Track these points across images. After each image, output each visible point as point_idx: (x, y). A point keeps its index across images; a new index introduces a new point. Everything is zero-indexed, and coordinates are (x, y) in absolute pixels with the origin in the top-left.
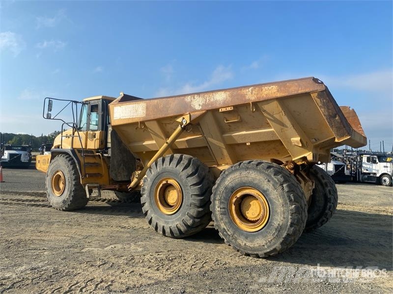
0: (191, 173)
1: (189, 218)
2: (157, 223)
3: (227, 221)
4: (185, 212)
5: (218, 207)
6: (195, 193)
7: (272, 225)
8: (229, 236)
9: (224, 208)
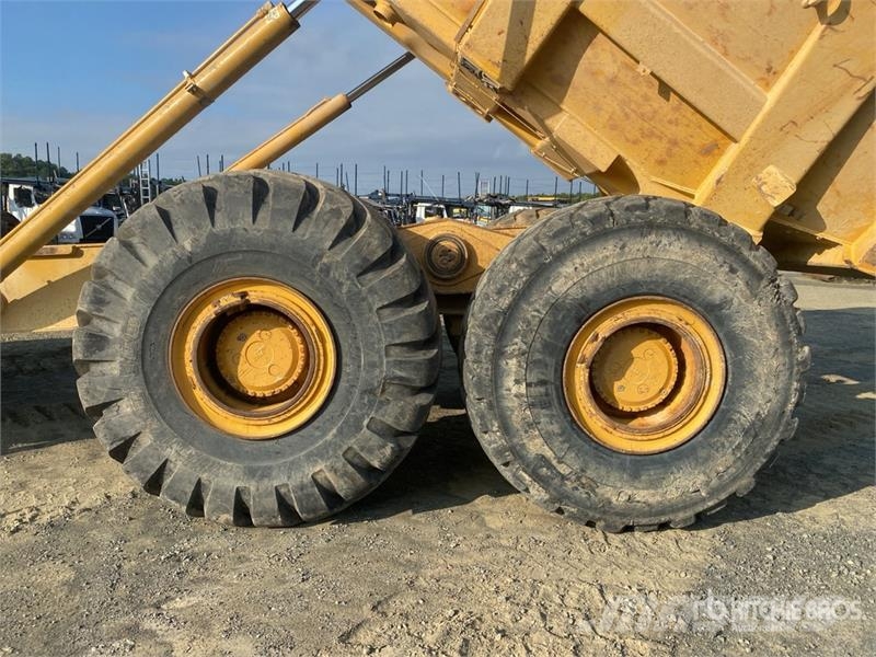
0: (380, 253)
1: (375, 440)
2: (199, 483)
3: (555, 428)
4: (359, 420)
5: (517, 382)
6: (406, 338)
7: (730, 420)
8: (563, 478)
9: (542, 383)
